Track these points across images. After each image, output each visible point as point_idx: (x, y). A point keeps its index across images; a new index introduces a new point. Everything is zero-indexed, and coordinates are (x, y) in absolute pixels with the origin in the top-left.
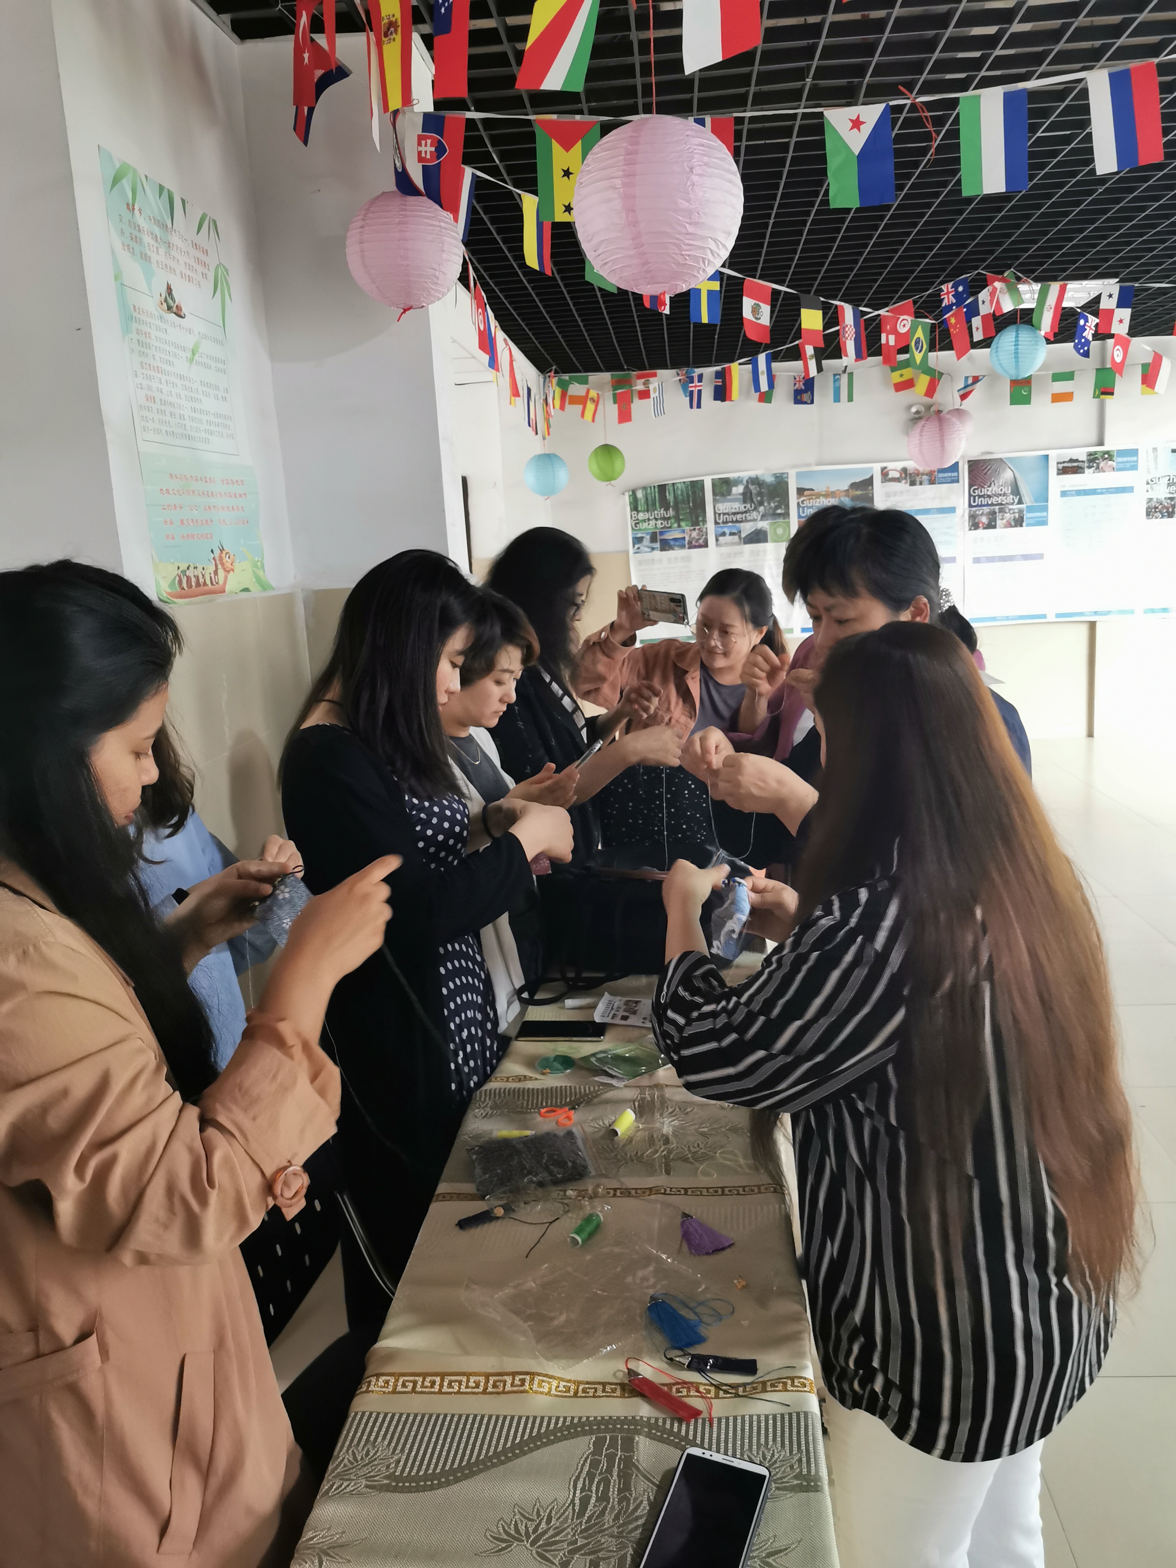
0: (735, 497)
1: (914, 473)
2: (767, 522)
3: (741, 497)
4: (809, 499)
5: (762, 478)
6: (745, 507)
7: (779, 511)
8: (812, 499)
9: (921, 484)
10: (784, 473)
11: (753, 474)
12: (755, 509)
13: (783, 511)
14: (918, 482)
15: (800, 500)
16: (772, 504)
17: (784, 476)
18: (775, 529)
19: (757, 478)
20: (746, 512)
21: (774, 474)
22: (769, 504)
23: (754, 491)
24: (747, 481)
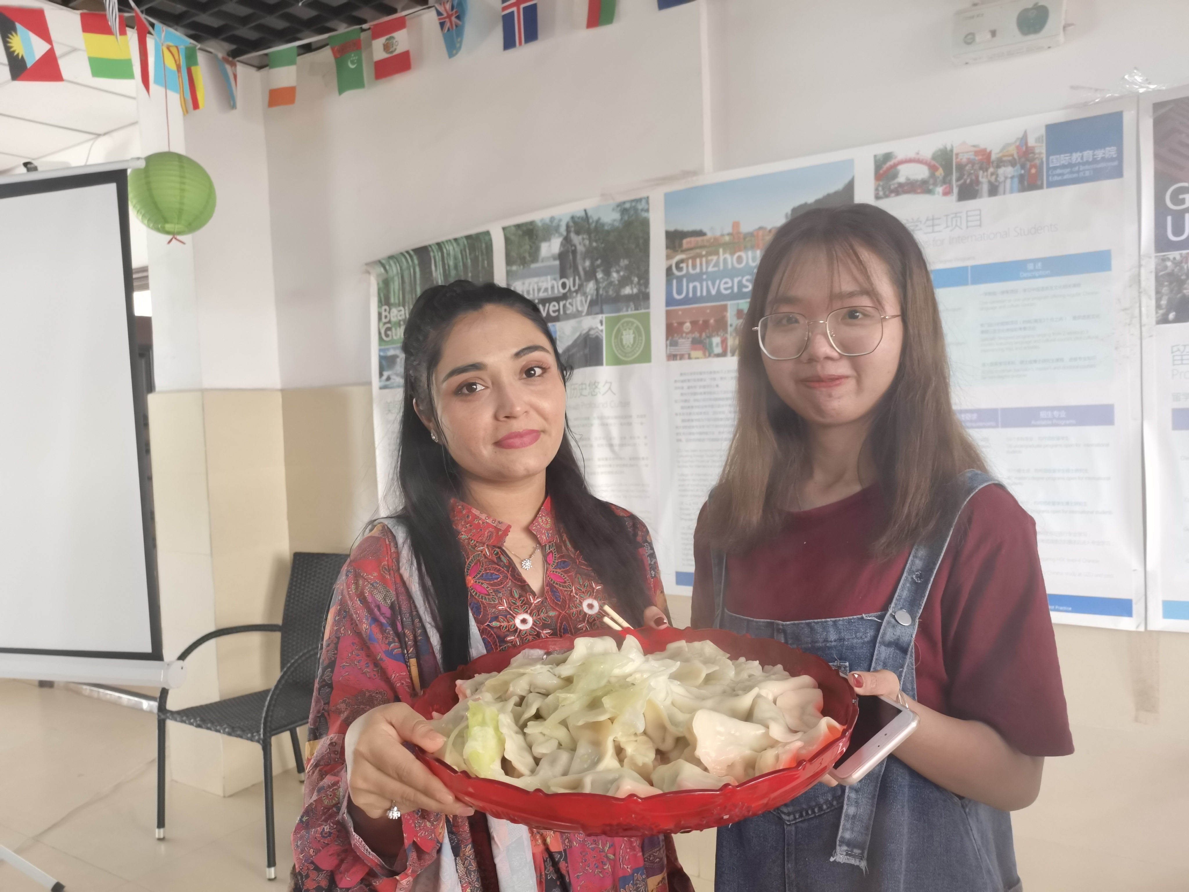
0: (546, 264)
1: (970, 162)
2: (600, 317)
3: (557, 263)
4: (694, 258)
5: (594, 216)
6: (564, 285)
7: (627, 291)
8: (700, 256)
9: (993, 191)
10: (639, 200)
11: (576, 208)
12: (580, 289)
13: (635, 291)
14: (985, 188)
15: (674, 262)
16: (615, 275)
17: (640, 207)
18: (619, 333)
19: (587, 217)
20: (564, 297)
21: (619, 205)
22: (607, 273)
23: (580, 248)
24: (568, 227)
